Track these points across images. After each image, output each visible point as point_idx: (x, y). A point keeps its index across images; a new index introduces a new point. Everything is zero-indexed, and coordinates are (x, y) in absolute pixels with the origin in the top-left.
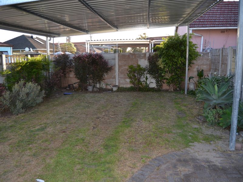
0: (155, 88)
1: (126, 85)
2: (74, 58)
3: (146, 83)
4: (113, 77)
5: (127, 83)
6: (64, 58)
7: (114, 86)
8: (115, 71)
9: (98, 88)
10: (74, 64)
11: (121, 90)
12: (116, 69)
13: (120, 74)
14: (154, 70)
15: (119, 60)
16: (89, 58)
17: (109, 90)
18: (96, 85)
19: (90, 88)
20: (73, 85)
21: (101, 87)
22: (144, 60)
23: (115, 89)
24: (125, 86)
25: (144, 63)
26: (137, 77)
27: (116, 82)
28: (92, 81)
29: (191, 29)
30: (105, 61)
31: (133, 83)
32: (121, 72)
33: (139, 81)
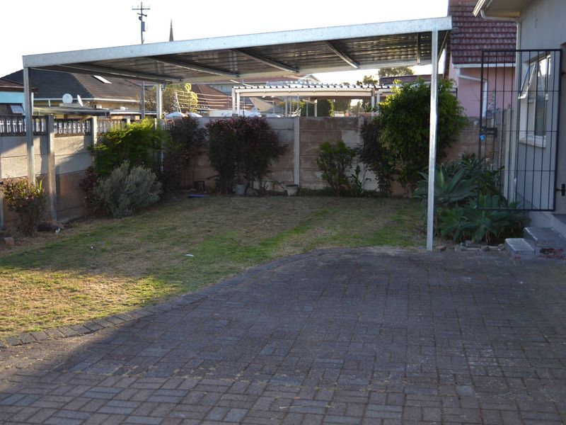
0: (377, 193)
1: (315, 185)
2: (208, 125)
3: (356, 181)
4: (288, 166)
5: (317, 181)
6: (188, 126)
7: (289, 186)
8: (293, 154)
9: (255, 189)
10: (207, 138)
11: (302, 192)
12: (295, 151)
13: (302, 162)
14: (372, 153)
15: (302, 132)
16: (240, 127)
17: (279, 194)
18: (253, 183)
19: (240, 189)
20: (204, 182)
21: (263, 186)
22: (353, 132)
23: (291, 191)
24: (312, 187)
25: (353, 139)
26: (337, 167)
27: (295, 177)
28: (245, 175)
29: (459, 66)
30: (273, 133)
31: (329, 180)
32: (305, 157)
33: (342, 176)
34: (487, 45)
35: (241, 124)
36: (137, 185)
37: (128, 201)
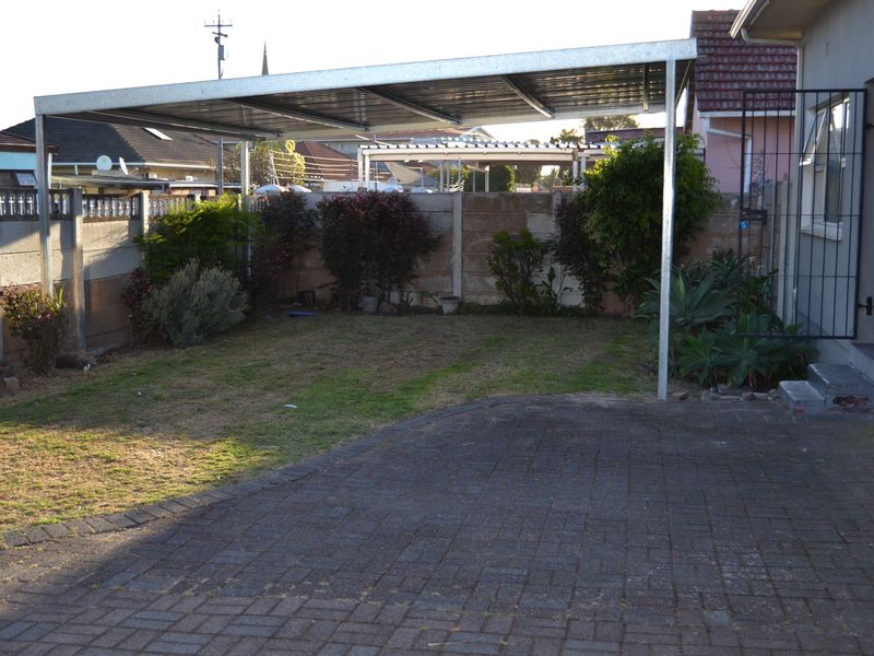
0: (581, 309)
1: (485, 297)
2: (320, 205)
3: (550, 291)
4: (443, 268)
5: (488, 291)
6: (289, 205)
7: (445, 299)
8: (451, 250)
9: (394, 304)
10: (319, 225)
11: (465, 309)
12: (454, 245)
13: (466, 261)
14: (574, 249)
15: (465, 215)
16: (369, 208)
17: (430, 311)
18: (389, 295)
19: (369, 303)
20: (314, 292)
21: (405, 299)
22: (544, 216)
23: (448, 307)
24: (481, 300)
25: (543, 227)
26: (519, 270)
27: (452, 287)
28: (378, 282)
29: (708, 114)
30: (421, 217)
31: (508, 290)
32: (470, 255)
33: (527, 283)
34: (752, 82)
35: (372, 204)
36: (211, 296)
37: (197, 321)
